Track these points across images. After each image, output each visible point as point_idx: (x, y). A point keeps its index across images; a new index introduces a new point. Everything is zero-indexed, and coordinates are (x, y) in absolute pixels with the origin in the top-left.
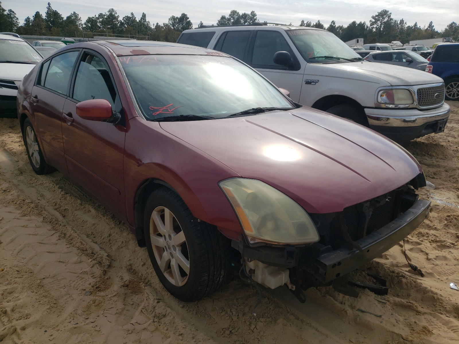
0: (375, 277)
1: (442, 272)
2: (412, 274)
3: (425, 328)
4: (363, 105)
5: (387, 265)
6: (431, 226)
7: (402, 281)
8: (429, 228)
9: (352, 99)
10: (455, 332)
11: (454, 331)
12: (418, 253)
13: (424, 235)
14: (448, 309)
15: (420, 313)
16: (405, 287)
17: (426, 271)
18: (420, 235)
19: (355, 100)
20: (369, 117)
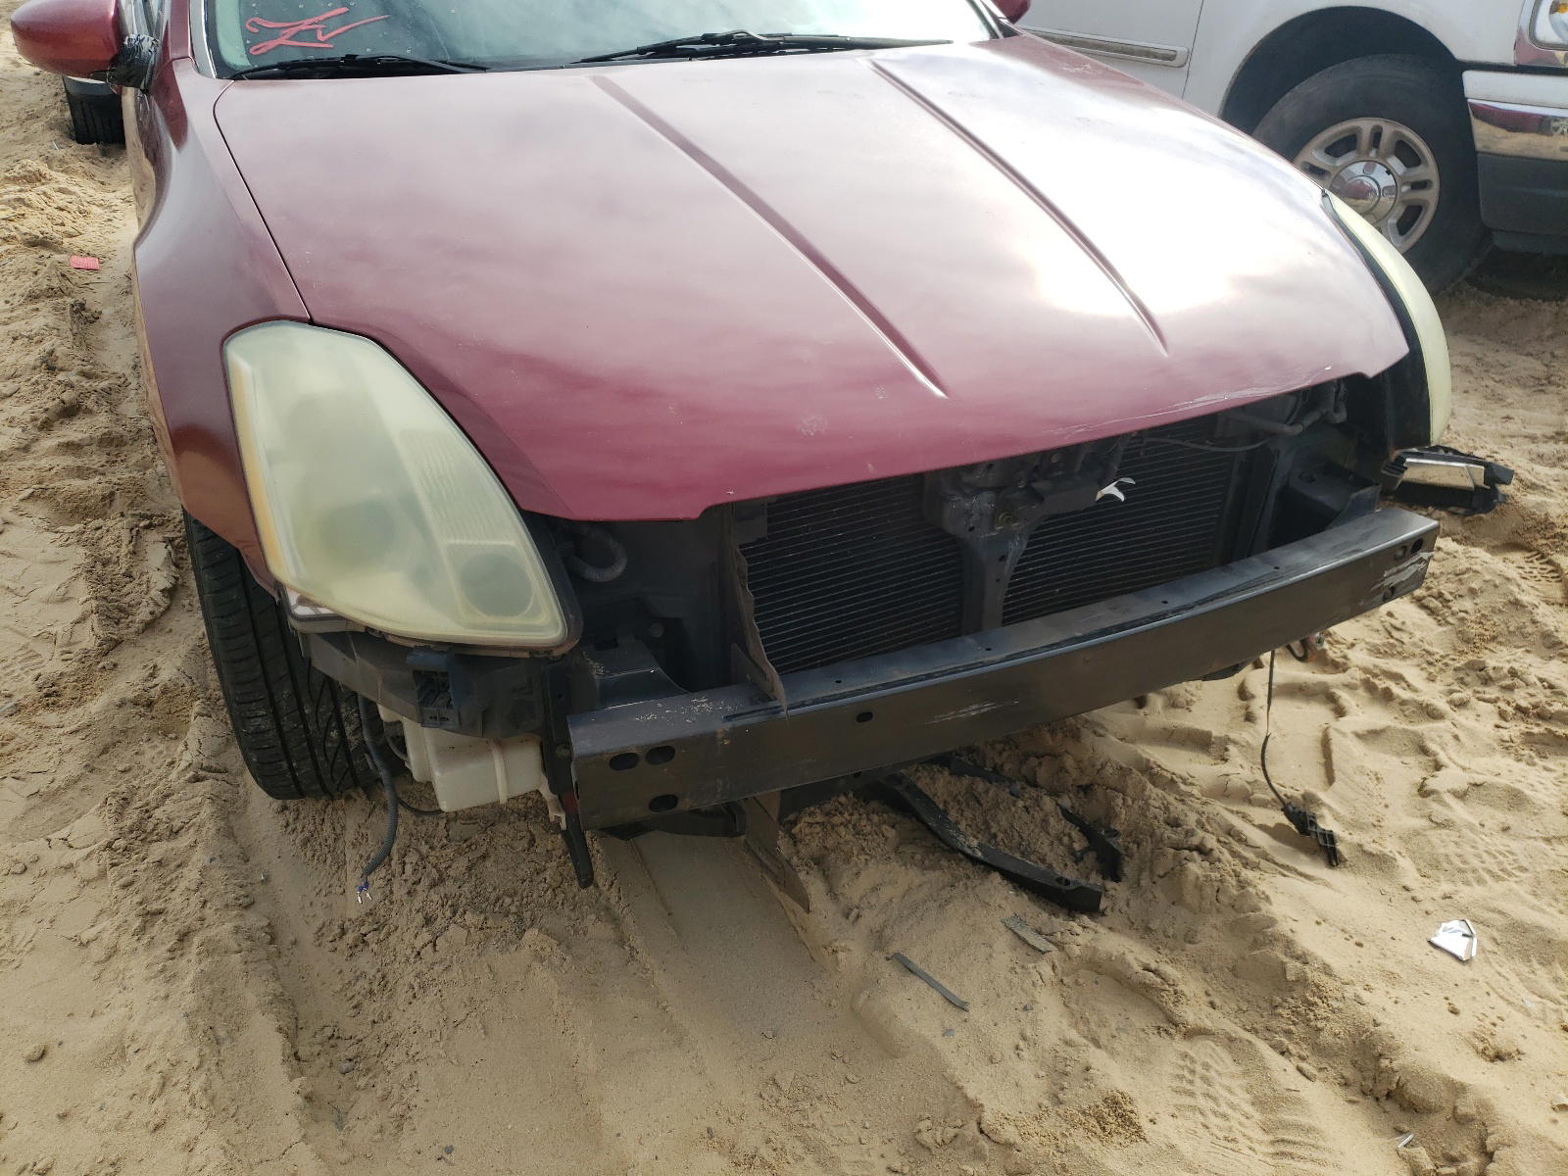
0: (1087, 831)
1: (1450, 863)
2: (1283, 843)
3: (1114, 1103)
4: (1460, 53)
5: (1192, 784)
6: (1561, 643)
7: (1186, 869)
8: (1549, 648)
9: (1416, 24)
10: (1283, 1154)
11: (1282, 1148)
12: (1398, 754)
13: (1491, 678)
14: (1326, 1038)
15: (1177, 1026)
16: (1190, 896)
17: (1360, 846)
18: (1473, 674)
19: (1428, 28)
20: (1477, 117)
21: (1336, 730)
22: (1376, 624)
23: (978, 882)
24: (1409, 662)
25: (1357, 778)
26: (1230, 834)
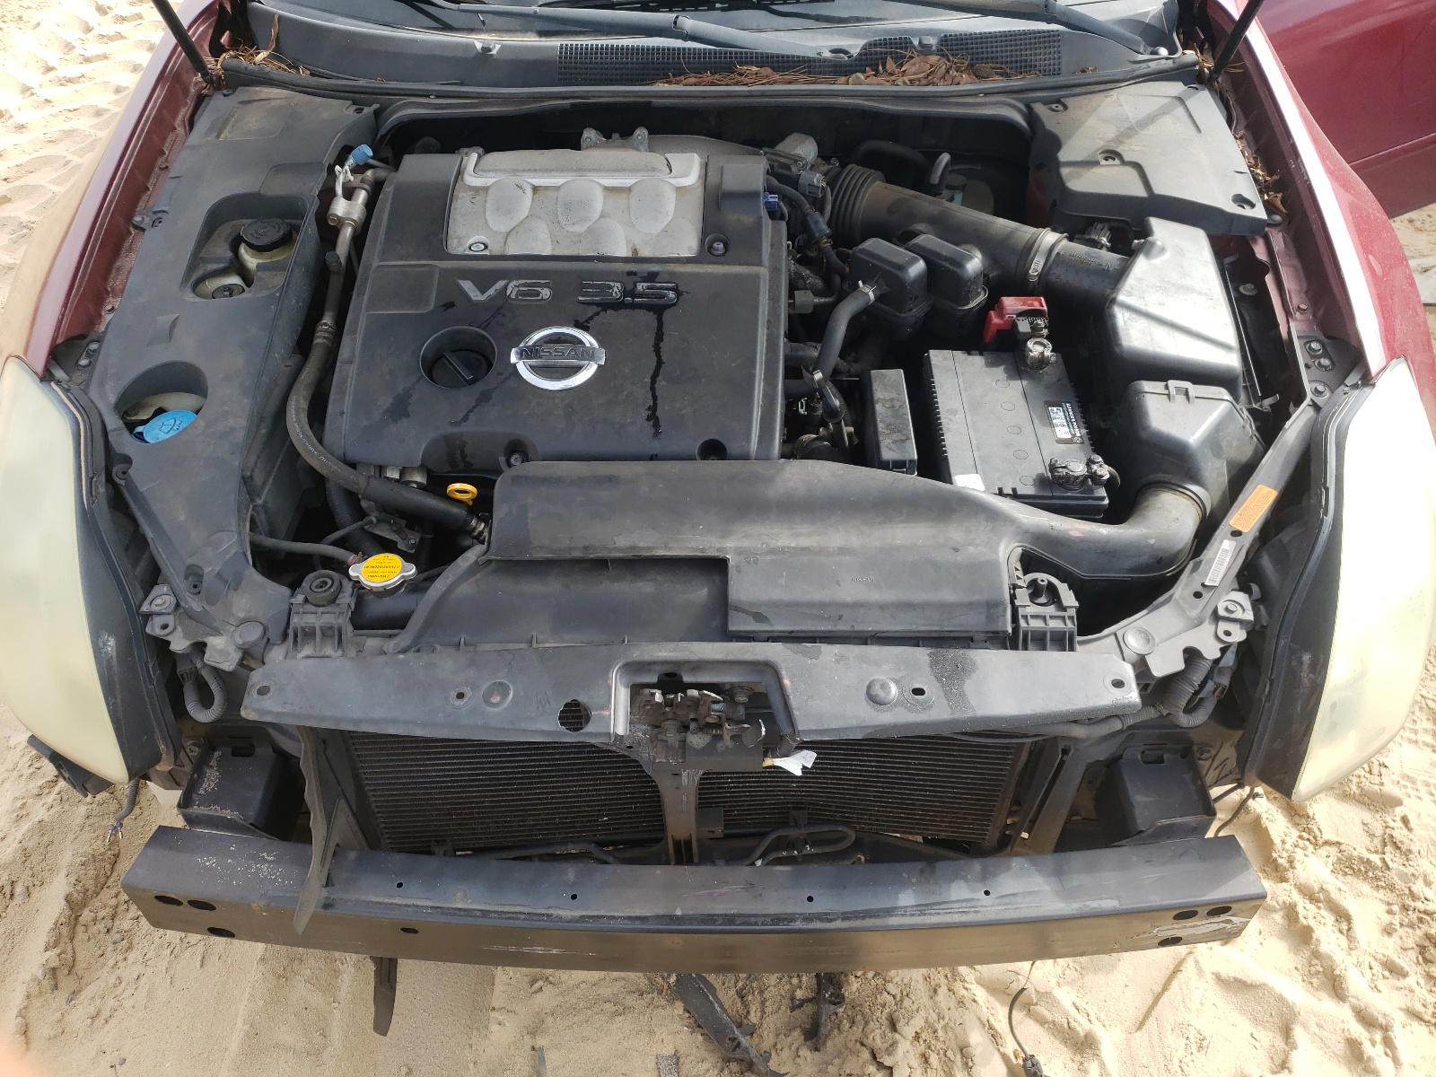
21: (1197, 962)
22: (1378, 829)
23: (664, 1002)
24: (1381, 894)
25: (1171, 1039)
26: (961, 1050)
